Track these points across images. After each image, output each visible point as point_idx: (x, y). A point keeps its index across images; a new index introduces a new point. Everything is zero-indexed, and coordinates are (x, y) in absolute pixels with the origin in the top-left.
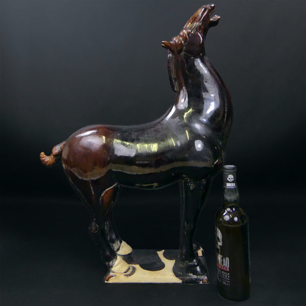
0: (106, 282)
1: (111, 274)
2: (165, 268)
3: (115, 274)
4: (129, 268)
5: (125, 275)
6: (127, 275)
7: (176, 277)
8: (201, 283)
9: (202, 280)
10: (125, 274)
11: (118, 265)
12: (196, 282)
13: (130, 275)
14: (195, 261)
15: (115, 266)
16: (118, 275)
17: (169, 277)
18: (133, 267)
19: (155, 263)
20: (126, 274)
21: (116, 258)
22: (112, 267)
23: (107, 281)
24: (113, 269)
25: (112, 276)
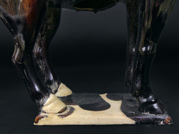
0: (35, 124)
1: (42, 114)
2: (110, 108)
3: (46, 114)
4: (66, 108)
5: (59, 116)
6: (62, 116)
7: (127, 116)
8: (162, 123)
9: (163, 120)
10: (59, 114)
11: (50, 103)
12: (154, 122)
13: (66, 116)
14: (151, 97)
15: (47, 105)
16: (50, 115)
17: (118, 117)
18: (71, 107)
19: (98, 104)
20: (61, 114)
21: (49, 96)
22: (42, 106)
23: (37, 123)
24: (44, 109)
25: (43, 117)
